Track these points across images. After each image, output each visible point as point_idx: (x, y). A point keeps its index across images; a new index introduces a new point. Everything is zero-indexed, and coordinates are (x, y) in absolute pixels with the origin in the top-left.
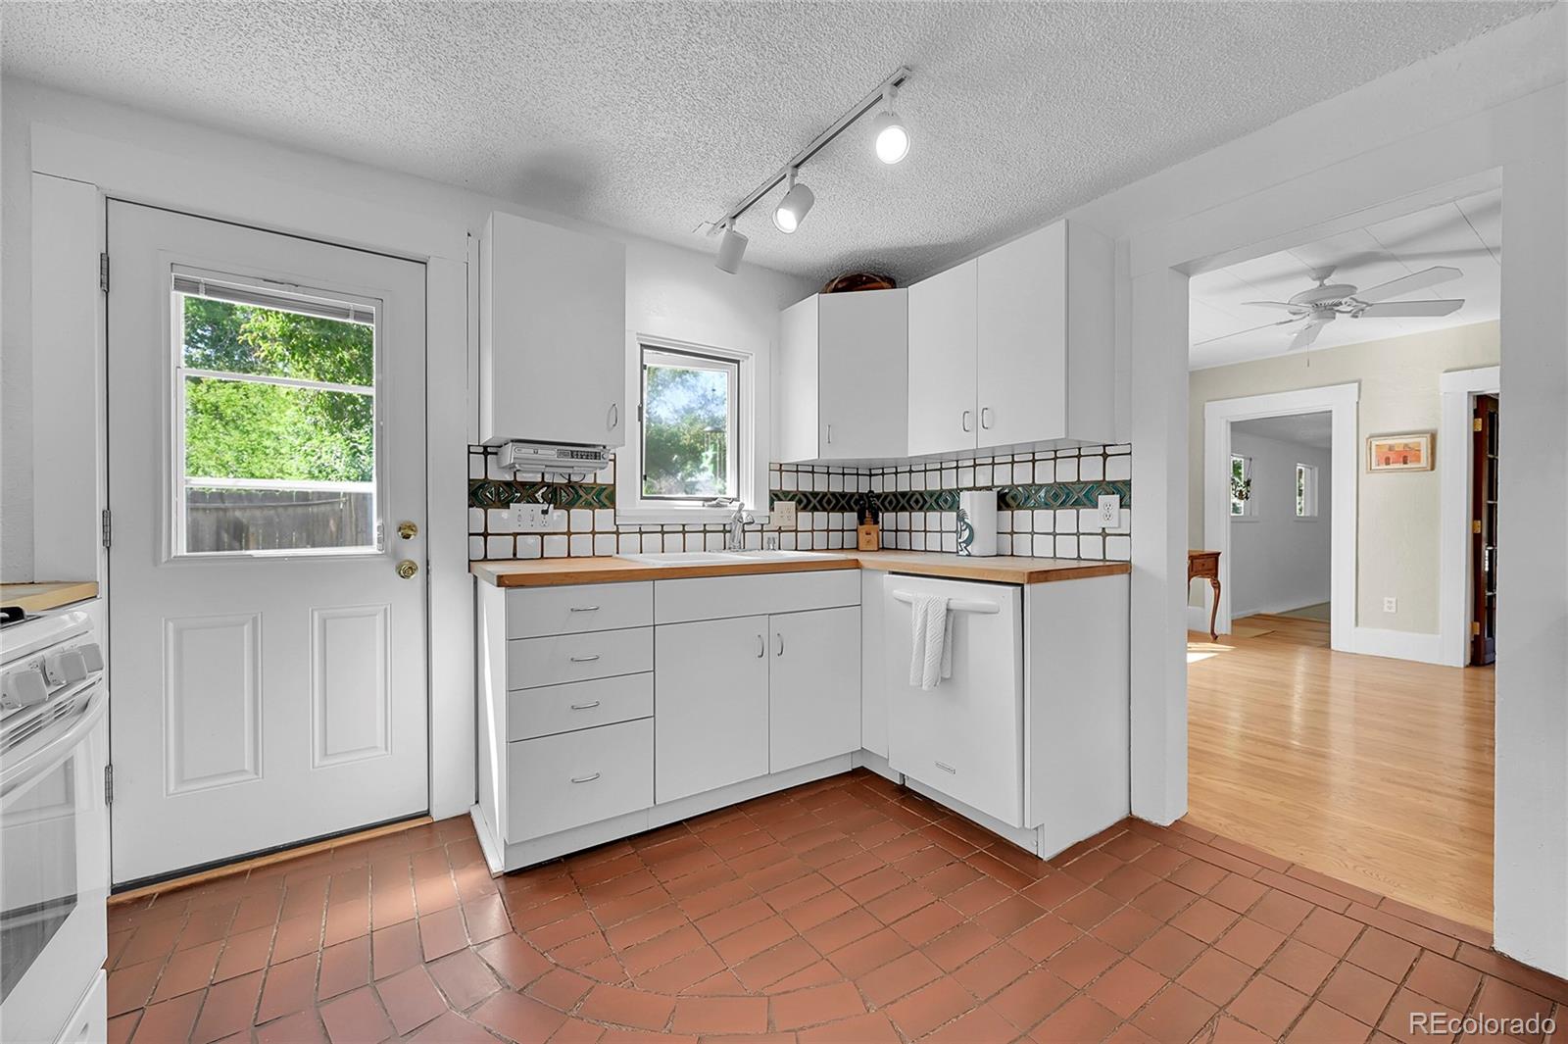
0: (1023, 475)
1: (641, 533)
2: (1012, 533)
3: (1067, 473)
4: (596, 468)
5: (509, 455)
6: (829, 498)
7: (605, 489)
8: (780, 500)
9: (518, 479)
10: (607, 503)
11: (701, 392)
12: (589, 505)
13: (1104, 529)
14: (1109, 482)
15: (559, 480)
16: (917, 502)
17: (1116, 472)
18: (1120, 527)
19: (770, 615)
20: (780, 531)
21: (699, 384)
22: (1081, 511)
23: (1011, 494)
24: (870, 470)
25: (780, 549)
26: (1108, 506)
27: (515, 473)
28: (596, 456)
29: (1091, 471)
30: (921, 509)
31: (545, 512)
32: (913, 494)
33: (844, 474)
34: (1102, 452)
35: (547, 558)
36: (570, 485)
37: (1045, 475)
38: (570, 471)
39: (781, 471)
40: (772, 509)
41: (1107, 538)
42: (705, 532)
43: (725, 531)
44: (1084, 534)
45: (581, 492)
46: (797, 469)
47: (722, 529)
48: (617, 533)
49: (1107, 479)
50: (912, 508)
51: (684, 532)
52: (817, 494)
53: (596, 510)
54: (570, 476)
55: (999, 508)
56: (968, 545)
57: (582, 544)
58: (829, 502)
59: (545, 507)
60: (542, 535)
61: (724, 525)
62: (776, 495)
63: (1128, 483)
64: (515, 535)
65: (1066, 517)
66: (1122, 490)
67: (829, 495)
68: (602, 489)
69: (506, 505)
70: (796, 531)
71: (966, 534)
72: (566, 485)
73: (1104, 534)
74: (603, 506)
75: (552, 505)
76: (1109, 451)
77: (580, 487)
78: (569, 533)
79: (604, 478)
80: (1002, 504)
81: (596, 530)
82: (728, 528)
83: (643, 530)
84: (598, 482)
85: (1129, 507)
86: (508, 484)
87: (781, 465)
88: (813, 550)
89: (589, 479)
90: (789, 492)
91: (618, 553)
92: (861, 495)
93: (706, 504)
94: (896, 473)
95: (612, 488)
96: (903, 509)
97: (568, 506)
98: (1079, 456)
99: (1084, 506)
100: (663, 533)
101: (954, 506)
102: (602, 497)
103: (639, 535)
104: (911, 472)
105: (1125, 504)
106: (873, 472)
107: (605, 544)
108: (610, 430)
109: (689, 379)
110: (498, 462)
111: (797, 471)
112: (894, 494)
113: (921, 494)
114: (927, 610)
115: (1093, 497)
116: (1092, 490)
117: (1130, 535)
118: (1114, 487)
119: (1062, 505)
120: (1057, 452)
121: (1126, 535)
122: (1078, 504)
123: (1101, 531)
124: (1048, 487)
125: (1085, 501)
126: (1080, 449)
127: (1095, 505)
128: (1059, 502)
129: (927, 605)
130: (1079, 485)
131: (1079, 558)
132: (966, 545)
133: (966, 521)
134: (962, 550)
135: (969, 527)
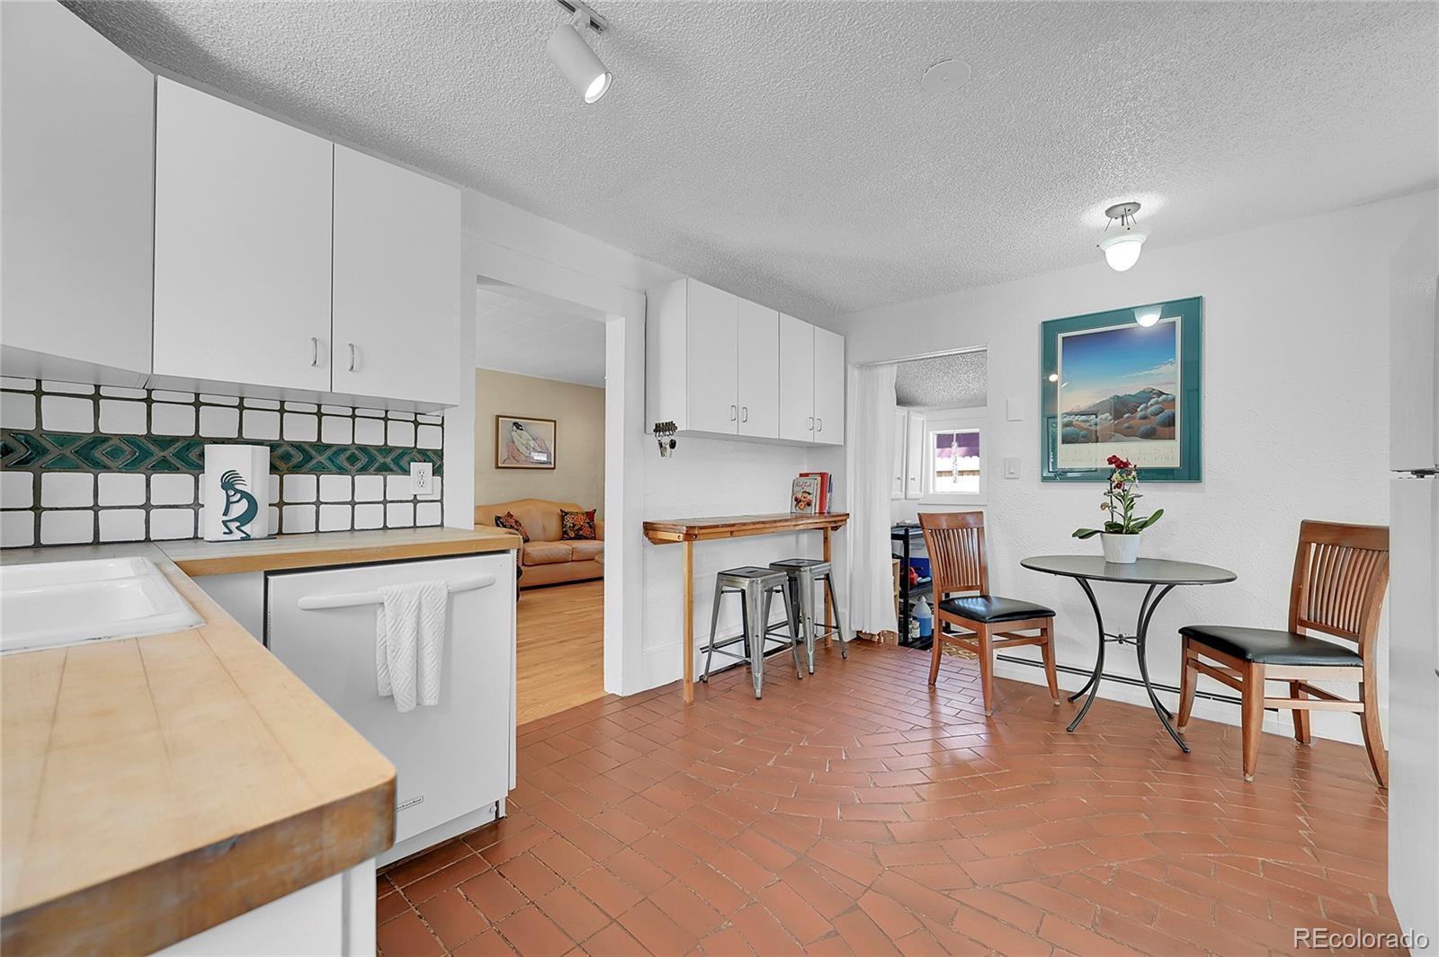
0: (300, 431)
3: (370, 435)
13: (415, 496)
14: (421, 450)
17: (428, 440)
18: (433, 493)
22: (388, 477)
23: (277, 454)
26: (421, 474)
29: (401, 437)
34: (413, 419)
37: (335, 433)
41: (418, 505)
44: (391, 502)
49: (418, 447)
55: (272, 472)
56: (243, 524)
63: (439, 454)
65: (369, 485)
66: (435, 458)
71: (240, 508)
73: (415, 501)
76: (420, 419)
85: (442, 474)
98: (386, 419)
99: (393, 472)
105: (438, 471)
114: (420, 603)
115: (403, 463)
116: (401, 456)
117: (441, 501)
118: (425, 455)
119: (363, 470)
120: (357, 410)
121: (437, 501)
122: (384, 469)
123: (412, 498)
124: (342, 449)
125: (392, 466)
126: (387, 412)
127: (406, 472)
128: (359, 465)
129: (420, 598)
130: (385, 449)
131: (385, 528)
132: (239, 524)
133: (238, 487)
134: (231, 532)
135: (245, 495)
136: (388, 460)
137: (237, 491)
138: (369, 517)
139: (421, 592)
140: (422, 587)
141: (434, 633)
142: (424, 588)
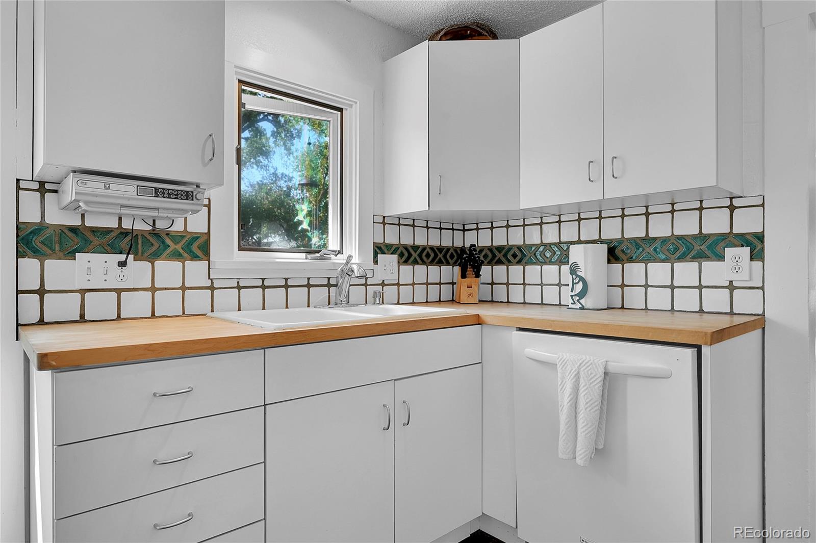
0: (635, 229)
1: (239, 288)
2: (623, 286)
3: (687, 226)
4: (186, 211)
5: (71, 189)
6: (428, 252)
7: (198, 238)
8: (383, 253)
9: (88, 224)
10: (199, 253)
11: (272, 171)
12: (176, 256)
13: (731, 282)
14: (737, 235)
15: (140, 226)
16: (515, 256)
17: (745, 223)
18: (751, 279)
19: (395, 380)
20: (383, 284)
21: (271, 165)
22: (704, 264)
23: (620, 248)
24: (464, 225)
25: (383, 303)
26: (737, 259)
27: (83, 216)
28: (188, 196)
29: (715, 224)
30: (519, 262)
31: (123, 264)
32: (510, 248)
33: (441, 229)
34: (728, 204)
35: (124, 319)
36: (155, 233)
37: (660, 228)
38: (155, 214)
39: (384, 223)
40: (376, 262)
41: (735, 291)
42: (309, 286)
43: (329, 285)
44: (706, 287)
45: (168, 241)
46: (399, 222)
47: (326, 283)
48: (212, 288)
49: (735, 231)
50: (509, 261)
51: (286, 287)
52: (418, 247)
53: (187, 262)
54: (154, 221)
55: (609, 262)
56: (581, 298)
57: (168, 302)
58: (428, 256)
59: (122, 257)
60: (119, 291)
61: (329, 279)
62: (380, 248)
63: (760, 237)
64: (83, 292)
65: (686, 271)
66: (754, 242)
67: (428, 249)
68: (195, 237)
69: (71, 255)
70: (398, 285)
71: (579, 287)
72: (150, 233)
73: (731, 287)
74: (195, 257)
75: (131, 257)
76: (736, 202)
77: (167, 234)
78: (153, 289)
79: (197, 224)
80: (611, 258)
81: (187, 285)
82: (333, 282)
83: (241, 285)
84: (189, 230)
85: (762, 259)
86: (73, 230)
87: (384, 217)
88: (413, 303)
89: (178, 227)
90: (392, 245)
91: (212, 311)
92: (455, 249)
93: (309, 256)
94: (492, 228)
95: (205, 237)
96: (499, 262)
97: (152, 258)
98: (701, 209)
99: (707, 258)
100: (264, 287)
101: (563, 259)
102: (194, 248)
103: (236, 290)
104: (508, 226)
105: (757, 255)
106: (467, 227)
107: (198, 301)
108: (205, 165)
109: (262, 160)
110: (59, 201)
111: (399, 225)
112: (490, 249)
113: (519, 248)
114: (579, 373)
115: (718, 249)
116: (716, 243)
117: (762, 288)
118: (743, 240)
119: (681, 259)
120: (675, 205)
121: (757, 288)
122: (700, 257)
123: (727, 284)
124: (664, 240)
125: (709, 253)
126: (701, 201)
127: (721, 258)
128: (678, 254)
129: (579, 368)
130: (701, 237)
131: (701, 311)
132: (578, 298)
133: (579, 273)
134: (574, 303)
135: (582, 279)
136: (704, 247)
137: (577, 276)
138: (687, 300)
139: (580, 364)
140: (582, 360)
141: (587, 403)
142: (583, 361)
